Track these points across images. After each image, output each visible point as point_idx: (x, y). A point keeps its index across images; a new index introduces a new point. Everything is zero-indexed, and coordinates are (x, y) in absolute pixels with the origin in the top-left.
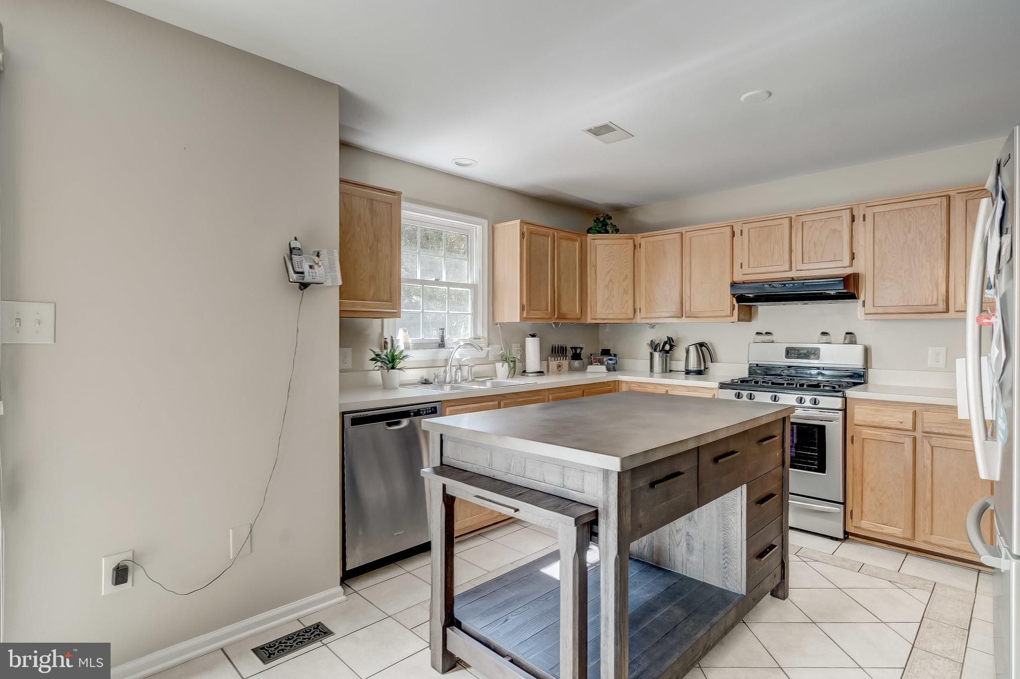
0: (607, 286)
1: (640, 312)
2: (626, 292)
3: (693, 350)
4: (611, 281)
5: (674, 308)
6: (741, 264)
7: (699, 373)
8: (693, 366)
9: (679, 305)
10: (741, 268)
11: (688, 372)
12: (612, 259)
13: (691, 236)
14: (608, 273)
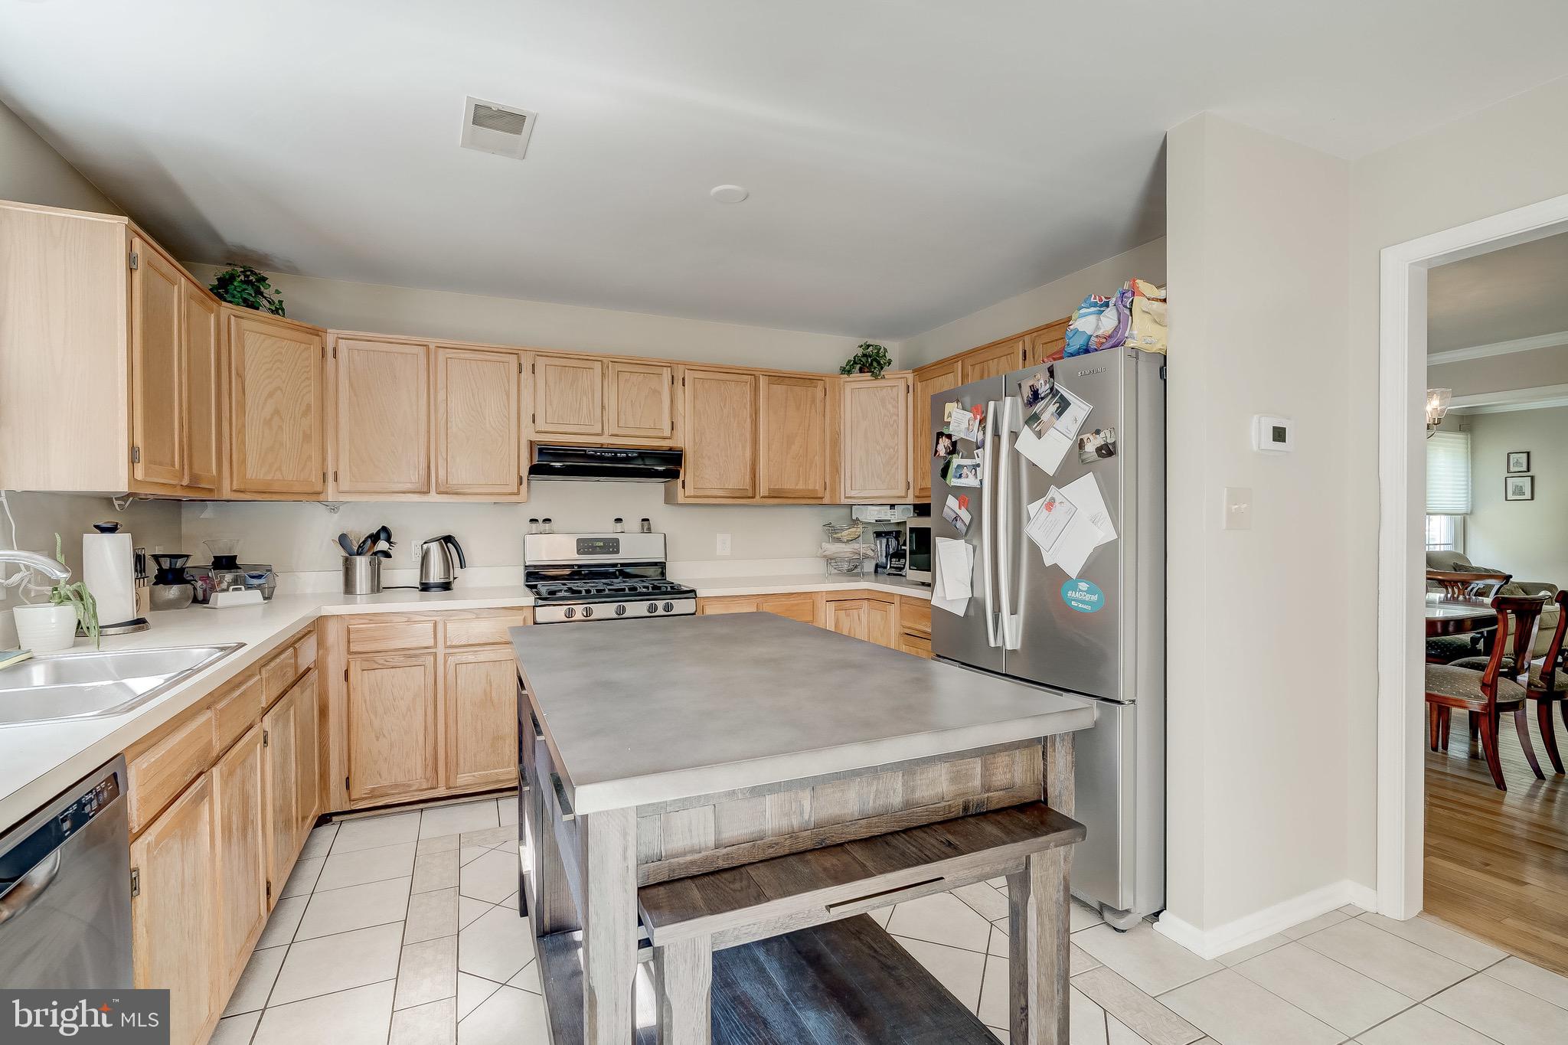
0: (268, 422)
1: (336, 479)
2: (307, 438)
3: (435, 549)
4: (277, 412)
5: (413, 477)
6: (534, 415)
7: (446, 586)
8: (436, 575)
9: (423, 473)
10: (534, 422)
11: (425, 587)
12: (278, 368)
13: (448, 356)
14: (271, 395)
